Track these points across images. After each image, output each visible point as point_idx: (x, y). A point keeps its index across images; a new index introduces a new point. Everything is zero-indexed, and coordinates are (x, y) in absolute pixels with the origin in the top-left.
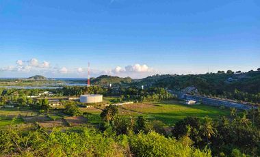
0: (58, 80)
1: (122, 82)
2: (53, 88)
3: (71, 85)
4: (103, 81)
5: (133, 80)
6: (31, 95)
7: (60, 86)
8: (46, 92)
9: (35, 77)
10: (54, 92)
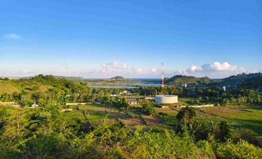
0: (134, 80)
1: (199, 82)
2: (131, 87)
3: (146, 85)
4: (177, 81)
5: (211, 80)
6: (113, 94)
7: (136, 86)
8: (125, 92)
9: (116, 78)
10: (132, 92)
